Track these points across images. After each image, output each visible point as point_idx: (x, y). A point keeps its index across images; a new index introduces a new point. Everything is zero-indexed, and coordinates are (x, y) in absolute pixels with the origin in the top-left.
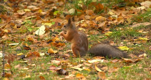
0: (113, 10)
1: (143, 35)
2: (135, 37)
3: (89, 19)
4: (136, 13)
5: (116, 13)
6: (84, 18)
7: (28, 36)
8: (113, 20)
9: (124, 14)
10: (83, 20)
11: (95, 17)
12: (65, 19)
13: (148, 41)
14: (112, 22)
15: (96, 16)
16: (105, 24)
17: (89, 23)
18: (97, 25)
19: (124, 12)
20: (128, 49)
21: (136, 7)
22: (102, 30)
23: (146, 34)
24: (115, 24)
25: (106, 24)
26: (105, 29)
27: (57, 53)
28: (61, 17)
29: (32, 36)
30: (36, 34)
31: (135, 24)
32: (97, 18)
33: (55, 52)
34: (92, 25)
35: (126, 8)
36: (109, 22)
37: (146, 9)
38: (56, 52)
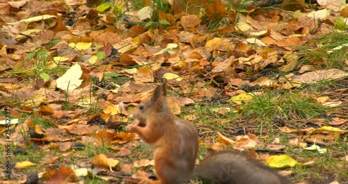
0: (249, 19)
1: (329, 114)
2: (309, 118)
3: (188, 41)
4: (307, 31)
5: (256, 27)
6: (176, 39)
7: (39, 91)
8: (251, 52)
9: (278, 32)
10: (175, 46)
11: (204, 38)
12: (128, 36)
13: (342, 136)
14: (248, 59)
15: (207, 35)
16: (229, 64)
17: (190, 57)
18: (211, 65)
19: (277, 23)
20: (293, 163)
21: (306, 12)
22: (223, 82)
23: (337, 111)
24: (256, 68)
25: (232, 66)
26: (231, 80)
27: (117, 166)
28: (118, 27)
29: (48, 91)
30: (58, 87)
31: (306, 72)
32: (209, 44)
33: (112, 162)
34: (198, 63)
35: (282, 14)
36: (241, 60)
37: (331, 19)
38: (114, 165)
